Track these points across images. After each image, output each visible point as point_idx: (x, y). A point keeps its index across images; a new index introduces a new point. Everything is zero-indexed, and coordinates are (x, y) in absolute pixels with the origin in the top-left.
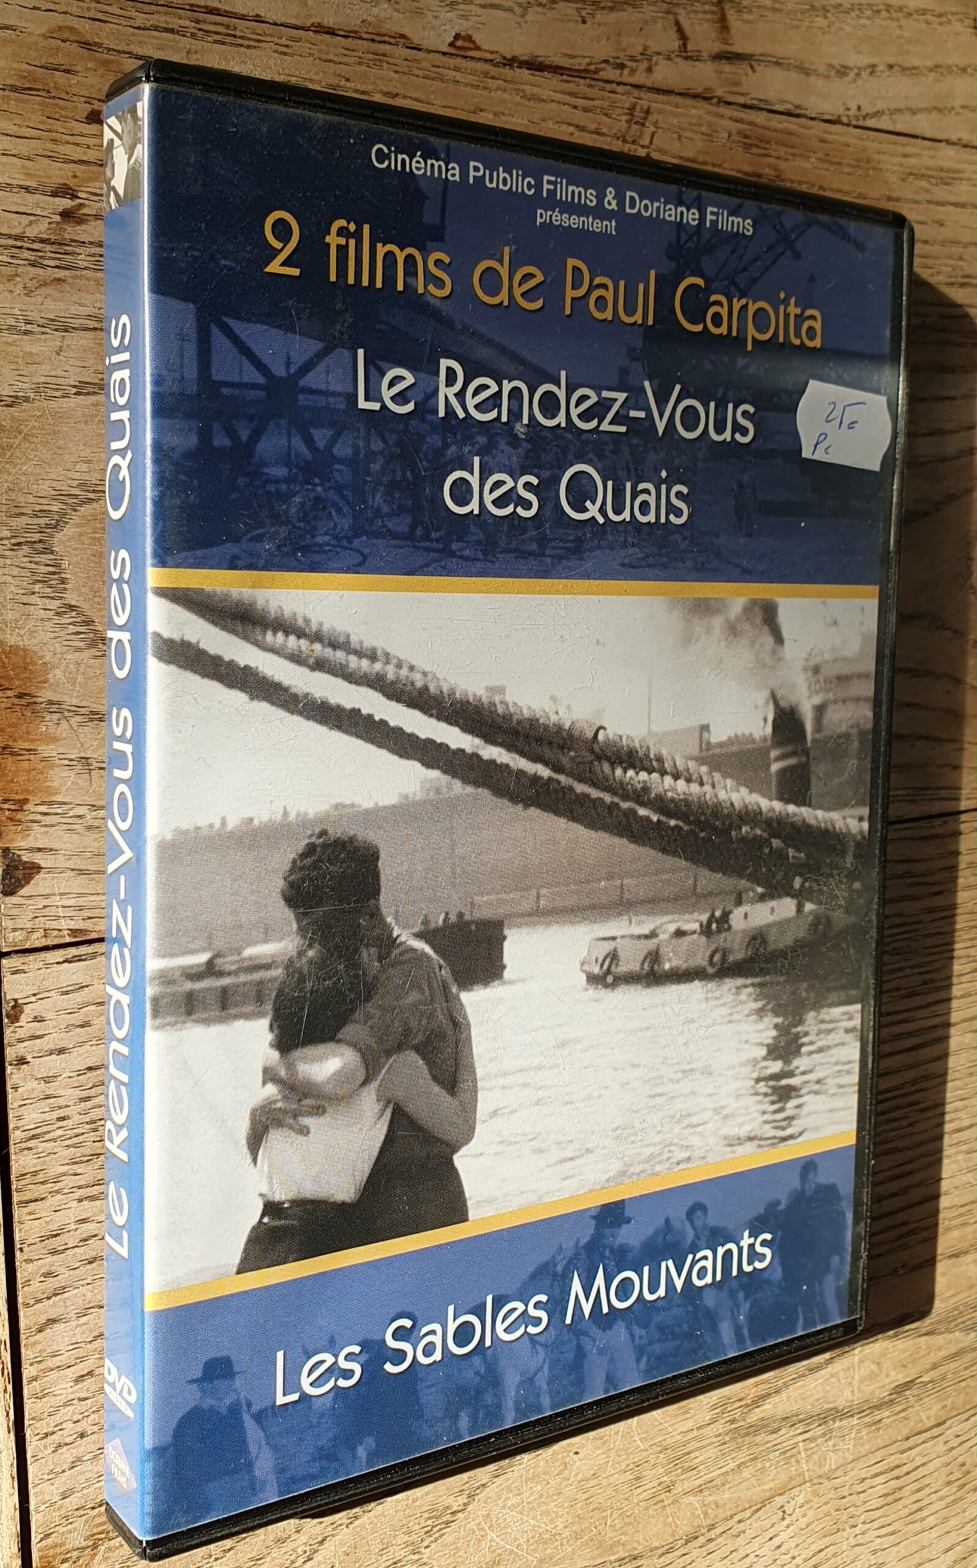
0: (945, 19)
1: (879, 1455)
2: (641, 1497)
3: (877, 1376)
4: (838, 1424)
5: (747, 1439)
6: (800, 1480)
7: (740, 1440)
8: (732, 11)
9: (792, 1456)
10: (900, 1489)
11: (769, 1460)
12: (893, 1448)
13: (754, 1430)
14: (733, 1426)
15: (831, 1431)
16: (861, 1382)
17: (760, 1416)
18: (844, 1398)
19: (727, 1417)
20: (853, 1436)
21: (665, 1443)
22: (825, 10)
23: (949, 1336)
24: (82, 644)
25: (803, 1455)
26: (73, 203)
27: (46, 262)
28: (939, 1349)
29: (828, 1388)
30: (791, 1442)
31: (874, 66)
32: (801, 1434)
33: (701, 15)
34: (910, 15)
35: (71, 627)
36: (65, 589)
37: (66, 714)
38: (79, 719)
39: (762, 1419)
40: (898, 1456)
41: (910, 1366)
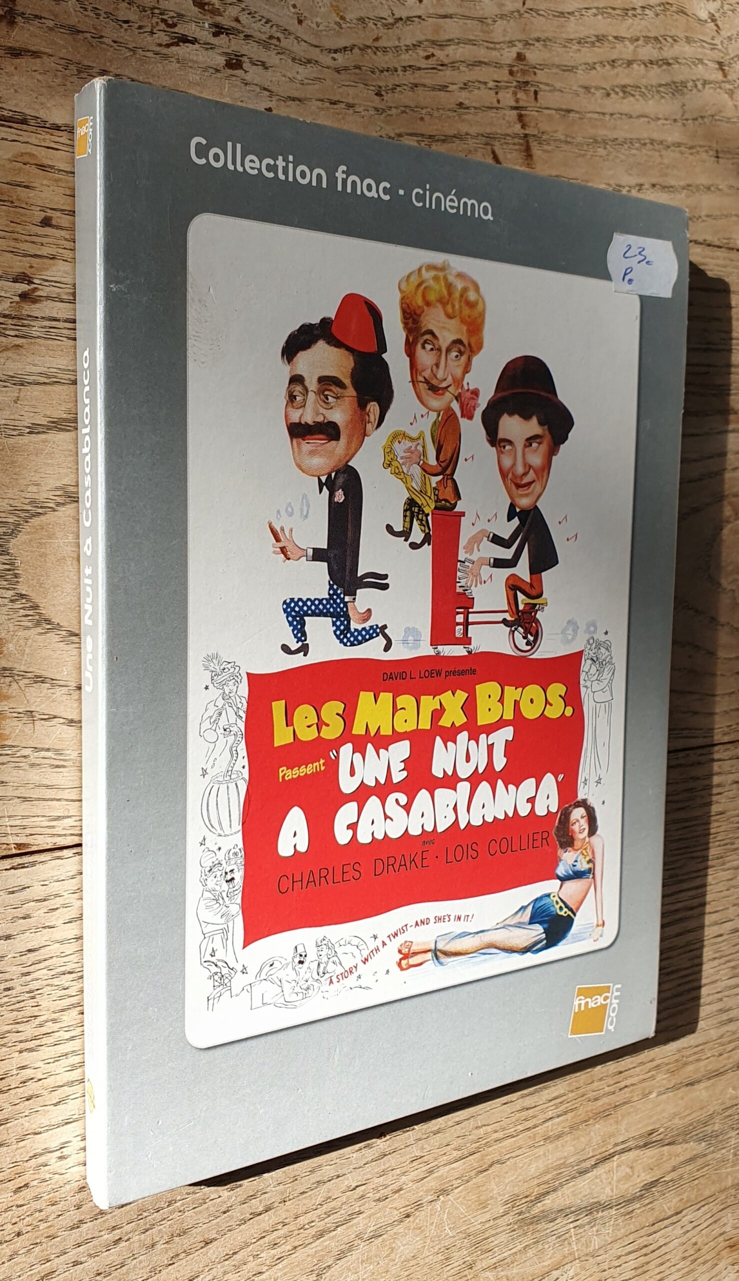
0: (694, 150)
1: (631, 1238)
2: (449, 1274)
3: (631, 1177)
4: (600, 1214)
5: (531, 1227)
6: (571, 1258)
7: (526, 1228)
8: (535, 143)
9: (565, 1240)
10: (647, 1263)
11: (548, 1243)
12: (642, 1232)
13: (536, 1220)
14: (520, 1217)
15: (595, 1219)
16: (619, 1181)
17: (541, 1209)
18: (606, 1193)
19: (516, 1210)
20: (612, 1223)
21: (468, 1231)
22: (605, 142)
23: (686, 1146)
24: (30, 624)
25: (574, 1239)
26: (30, 287)
27: (7, 332)
28: (678, 1155)
29: (593, 1187)
30: (564, 1229)
31: (641, 185)
32: (572, 1222)
33: (511, 146)
34: (669, 147)
35: (22, 611)
36: (18, 582)
37: (16, 677)
38: (27, 681)
39: (543, 1211)
40: (645, 1238)
41: (655, 1169)
